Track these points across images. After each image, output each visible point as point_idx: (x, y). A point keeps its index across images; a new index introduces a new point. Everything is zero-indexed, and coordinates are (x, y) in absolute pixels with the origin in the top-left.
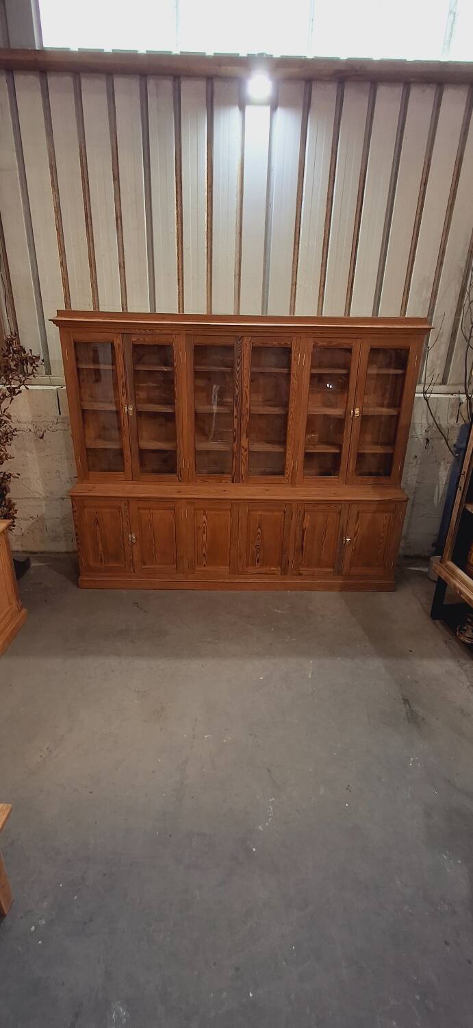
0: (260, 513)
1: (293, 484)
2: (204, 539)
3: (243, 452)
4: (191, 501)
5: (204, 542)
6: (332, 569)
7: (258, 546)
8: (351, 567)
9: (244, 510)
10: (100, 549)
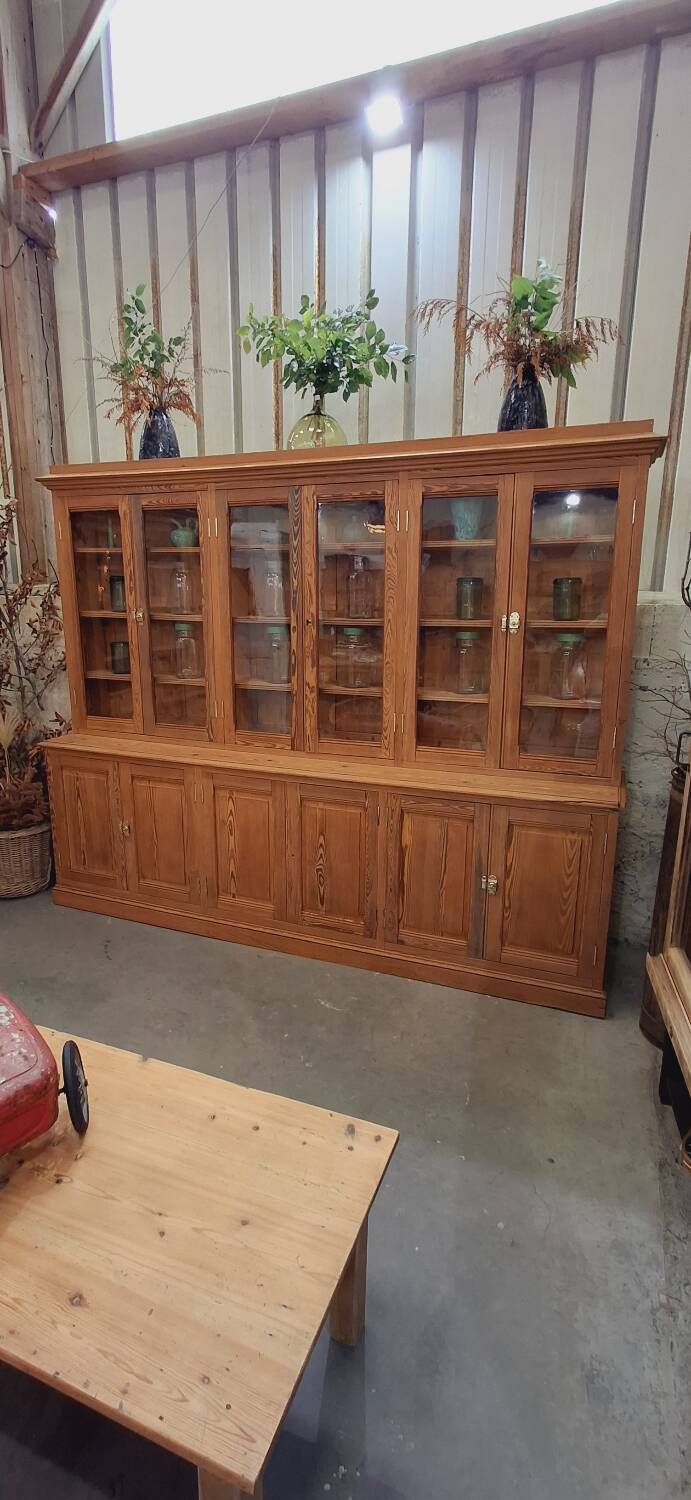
0: (321, 805)
1: (397, 760)
2: (232, 845)
3: (308, 694)
4: (209, 771)
5: (232, 850)
6: (463, 942)
7: (321, 870)
8: (503, 944)
9: (294, 796)
10: (83, 841)
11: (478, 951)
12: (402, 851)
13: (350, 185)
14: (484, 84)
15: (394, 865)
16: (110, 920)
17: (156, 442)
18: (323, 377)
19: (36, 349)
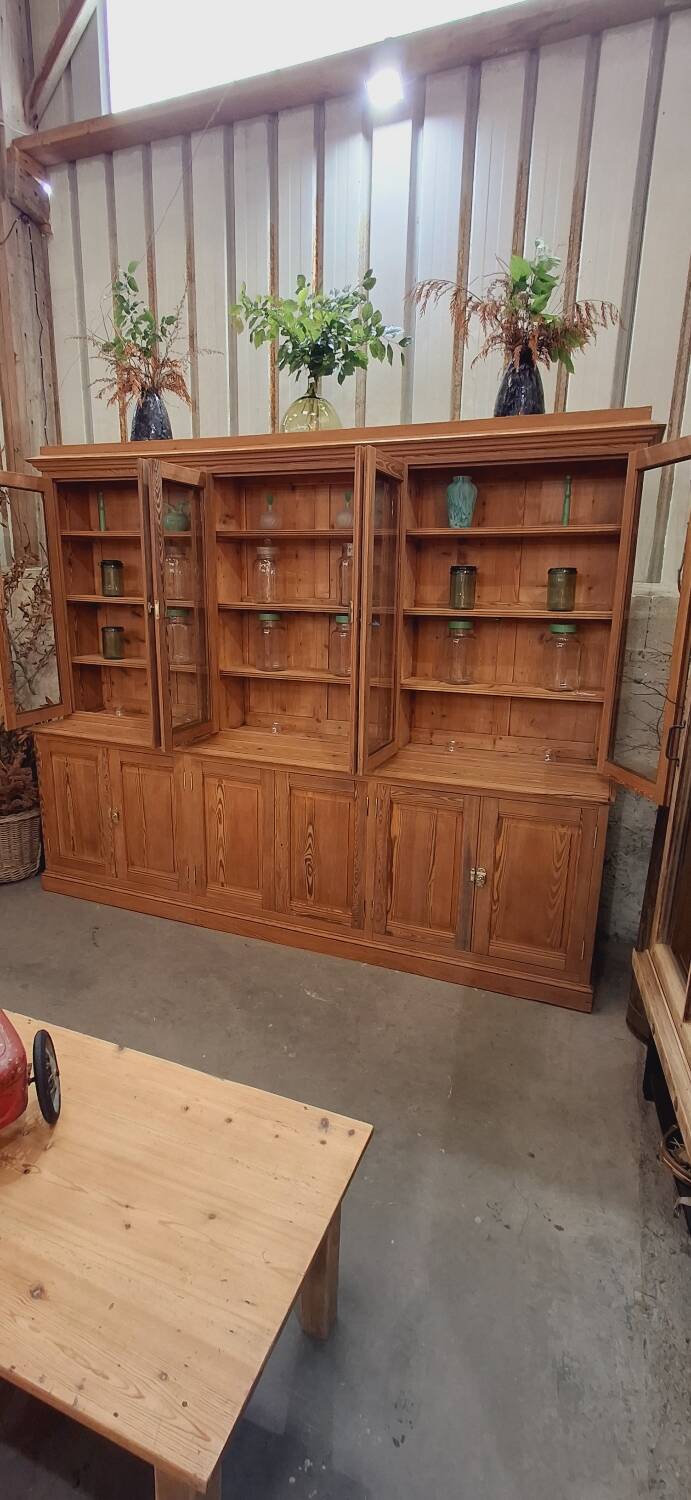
0: (310, 795)
2: (221, 834)
4: (198, 759)
5: (221, 839)
6: (451, 935)
7: (310, 860)
8: (490, 937)
9: (282, 785)
10: (72, 826)
11: (465, 943)
12: (391, 842)
13: (348, 160)
14: (488, 58)
15: (382, 853)
16: (98, 906)
17: (147, 424)
18: (317, 359)
19: (30, 327)
